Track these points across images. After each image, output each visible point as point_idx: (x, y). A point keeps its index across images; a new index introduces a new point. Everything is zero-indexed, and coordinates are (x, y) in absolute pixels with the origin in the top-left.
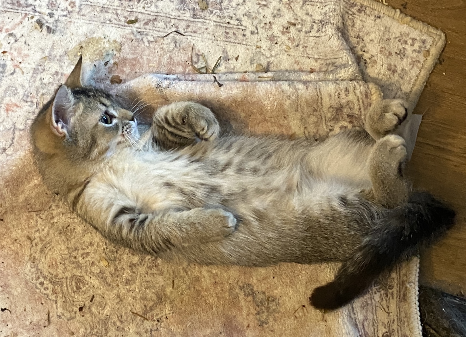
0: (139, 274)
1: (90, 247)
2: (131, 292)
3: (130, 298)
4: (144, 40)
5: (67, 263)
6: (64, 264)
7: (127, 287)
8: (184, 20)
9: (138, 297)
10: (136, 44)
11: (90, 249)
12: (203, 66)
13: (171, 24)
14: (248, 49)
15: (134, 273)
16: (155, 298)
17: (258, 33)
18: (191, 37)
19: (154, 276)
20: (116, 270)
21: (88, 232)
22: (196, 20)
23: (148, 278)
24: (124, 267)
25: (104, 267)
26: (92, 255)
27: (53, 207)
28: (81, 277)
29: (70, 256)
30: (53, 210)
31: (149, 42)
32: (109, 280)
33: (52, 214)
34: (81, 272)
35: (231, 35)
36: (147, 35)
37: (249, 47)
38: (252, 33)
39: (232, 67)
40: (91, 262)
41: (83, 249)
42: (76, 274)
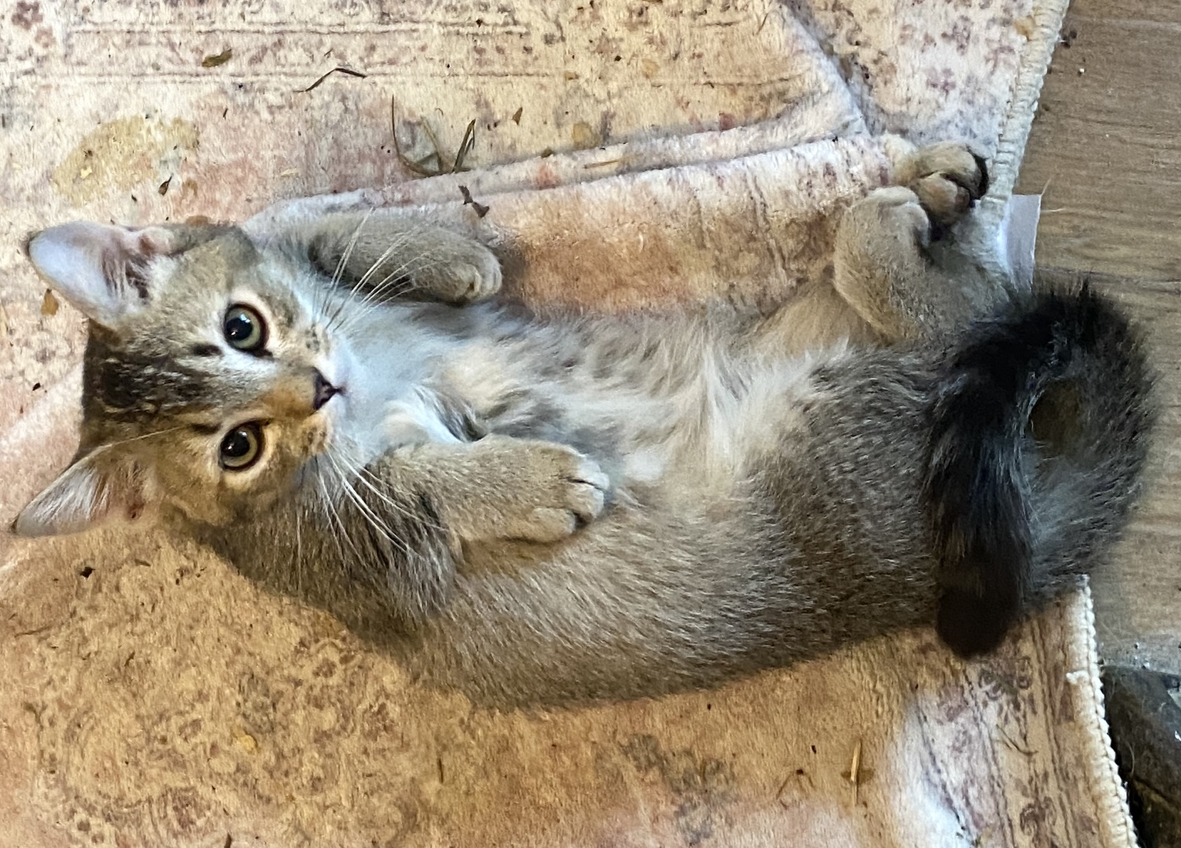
0: (343, 757)
1: (198, 706)
2: (330, 811)
3: (329, 828)
4: (258, 106)
5: (143, 761)
6: (136, 764)
7: (318, 798)
8: (356, 33)
9: (351, 820)
10: (237, 121)
11: (200, 712)
12: (428, 153)
13: (325, 50)
14: (542, 87)
15: (330, 756)
16: (397, 817)
17: (563, 39)
18: (383, 79)
19: (384, 756)
20: (280, 756)
21: (187, 666)
22: (392, 27)
23: (373, 765)
24: (302, 746)
25: (246, 754)
26: (208, 725)
27: (81, 612)
28: (186, 790)
29: (148, 740)
30: (82, 619)
31: (271, 109)
32: (265, 787)
33: (81, 630)
34: (187, 779)
35: (491, 54)
36: (262, 90)
37: (544, 81)
38: (548, 40)
39: (508, 142)
40: (209, 746)
41: (181, 713)
42: (172, 785)
